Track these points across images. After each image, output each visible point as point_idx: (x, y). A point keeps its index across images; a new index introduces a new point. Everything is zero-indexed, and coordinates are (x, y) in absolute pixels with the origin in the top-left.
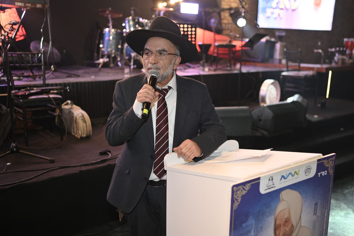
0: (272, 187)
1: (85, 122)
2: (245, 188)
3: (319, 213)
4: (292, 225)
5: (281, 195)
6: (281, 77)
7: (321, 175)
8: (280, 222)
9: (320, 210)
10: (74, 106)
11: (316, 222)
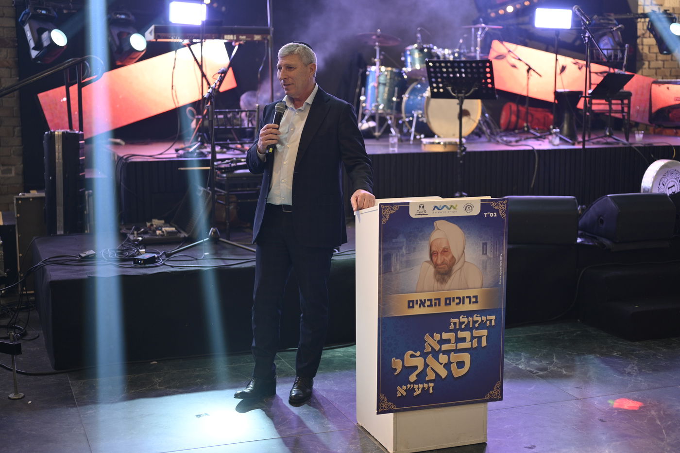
0: (424, 214)
2: (393, 208)
3: (490, 254)
4: (453, 257)
5: (435, 223)
7: (488, 216)
8: (437, 249)
9: (492, 251)
11: (486, 262)
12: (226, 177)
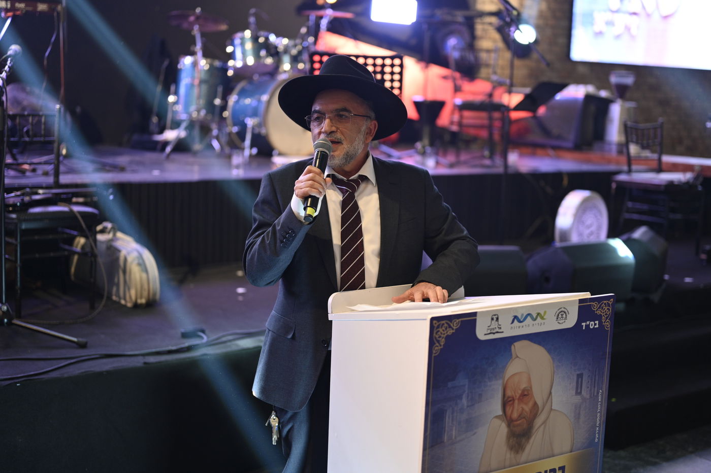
0: (497, 332)
1: (145, 270)
2: (452, 325)
3: (585, 393)
4: (535, 404)
5: (513, 347)
6: (614, 186)
7: (587, 326)
8: (513, 394)
9: (588, 387)
10: (119, 235)
11: (580, 407)
12: (18, 218)
